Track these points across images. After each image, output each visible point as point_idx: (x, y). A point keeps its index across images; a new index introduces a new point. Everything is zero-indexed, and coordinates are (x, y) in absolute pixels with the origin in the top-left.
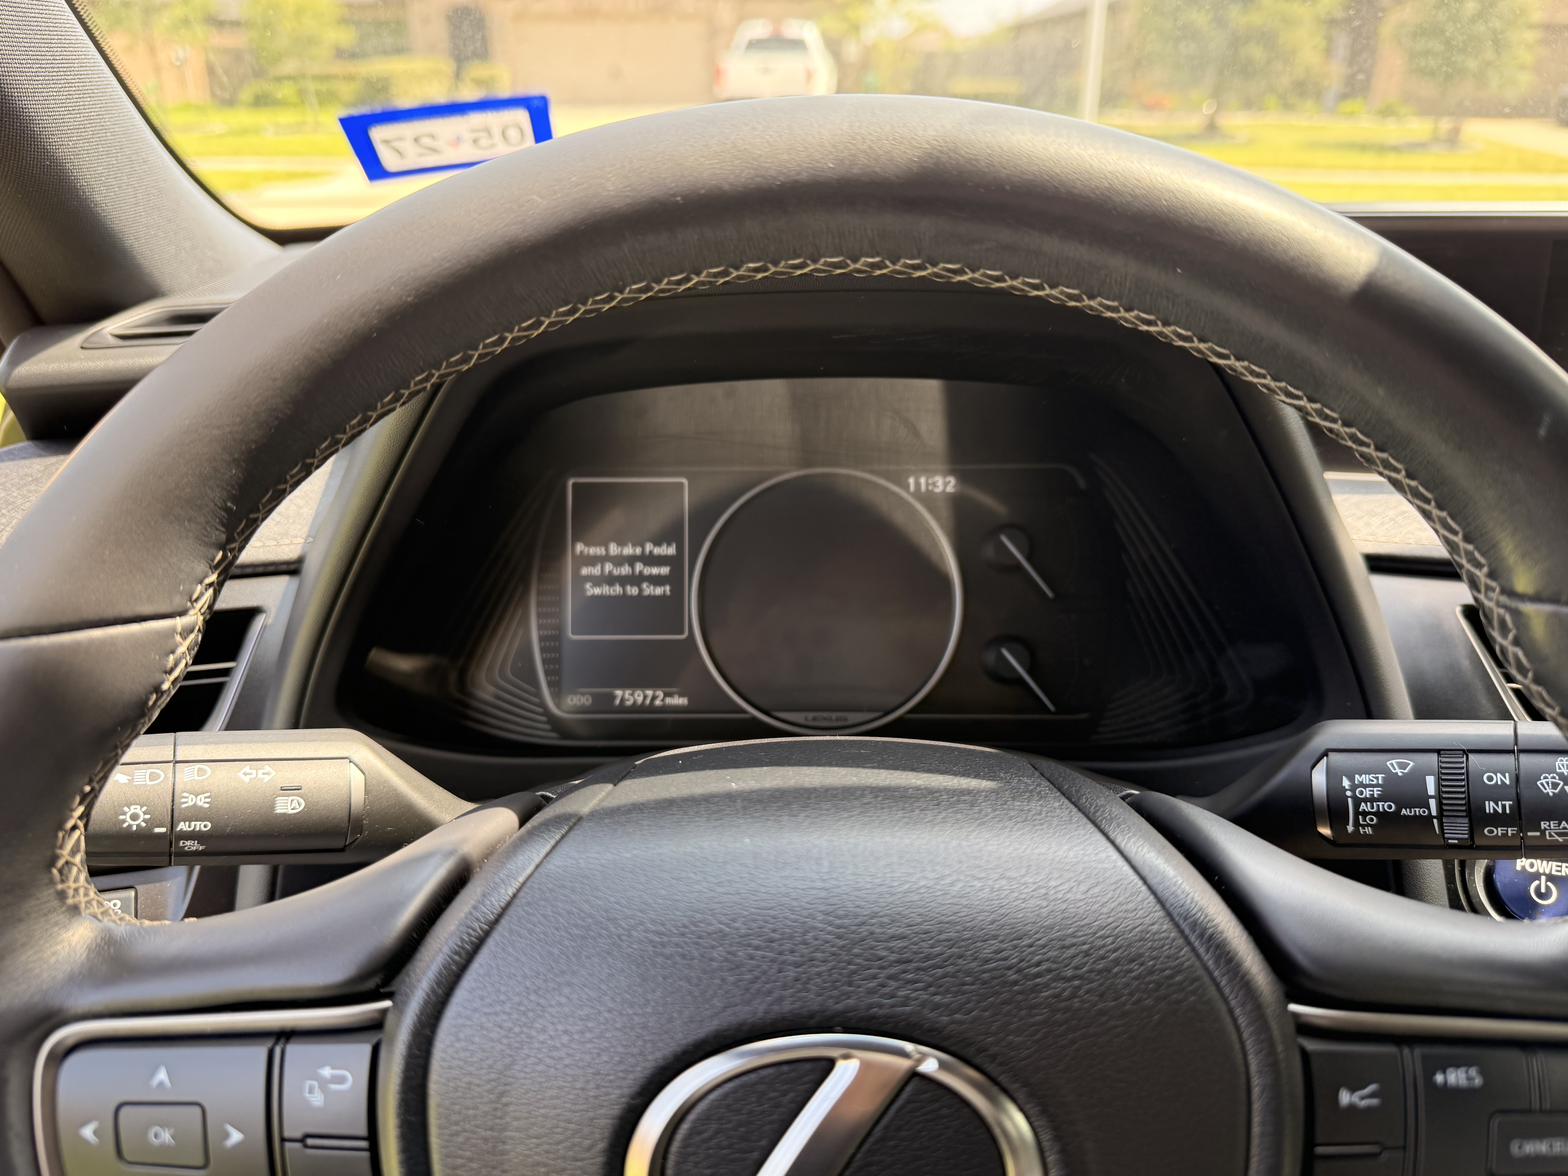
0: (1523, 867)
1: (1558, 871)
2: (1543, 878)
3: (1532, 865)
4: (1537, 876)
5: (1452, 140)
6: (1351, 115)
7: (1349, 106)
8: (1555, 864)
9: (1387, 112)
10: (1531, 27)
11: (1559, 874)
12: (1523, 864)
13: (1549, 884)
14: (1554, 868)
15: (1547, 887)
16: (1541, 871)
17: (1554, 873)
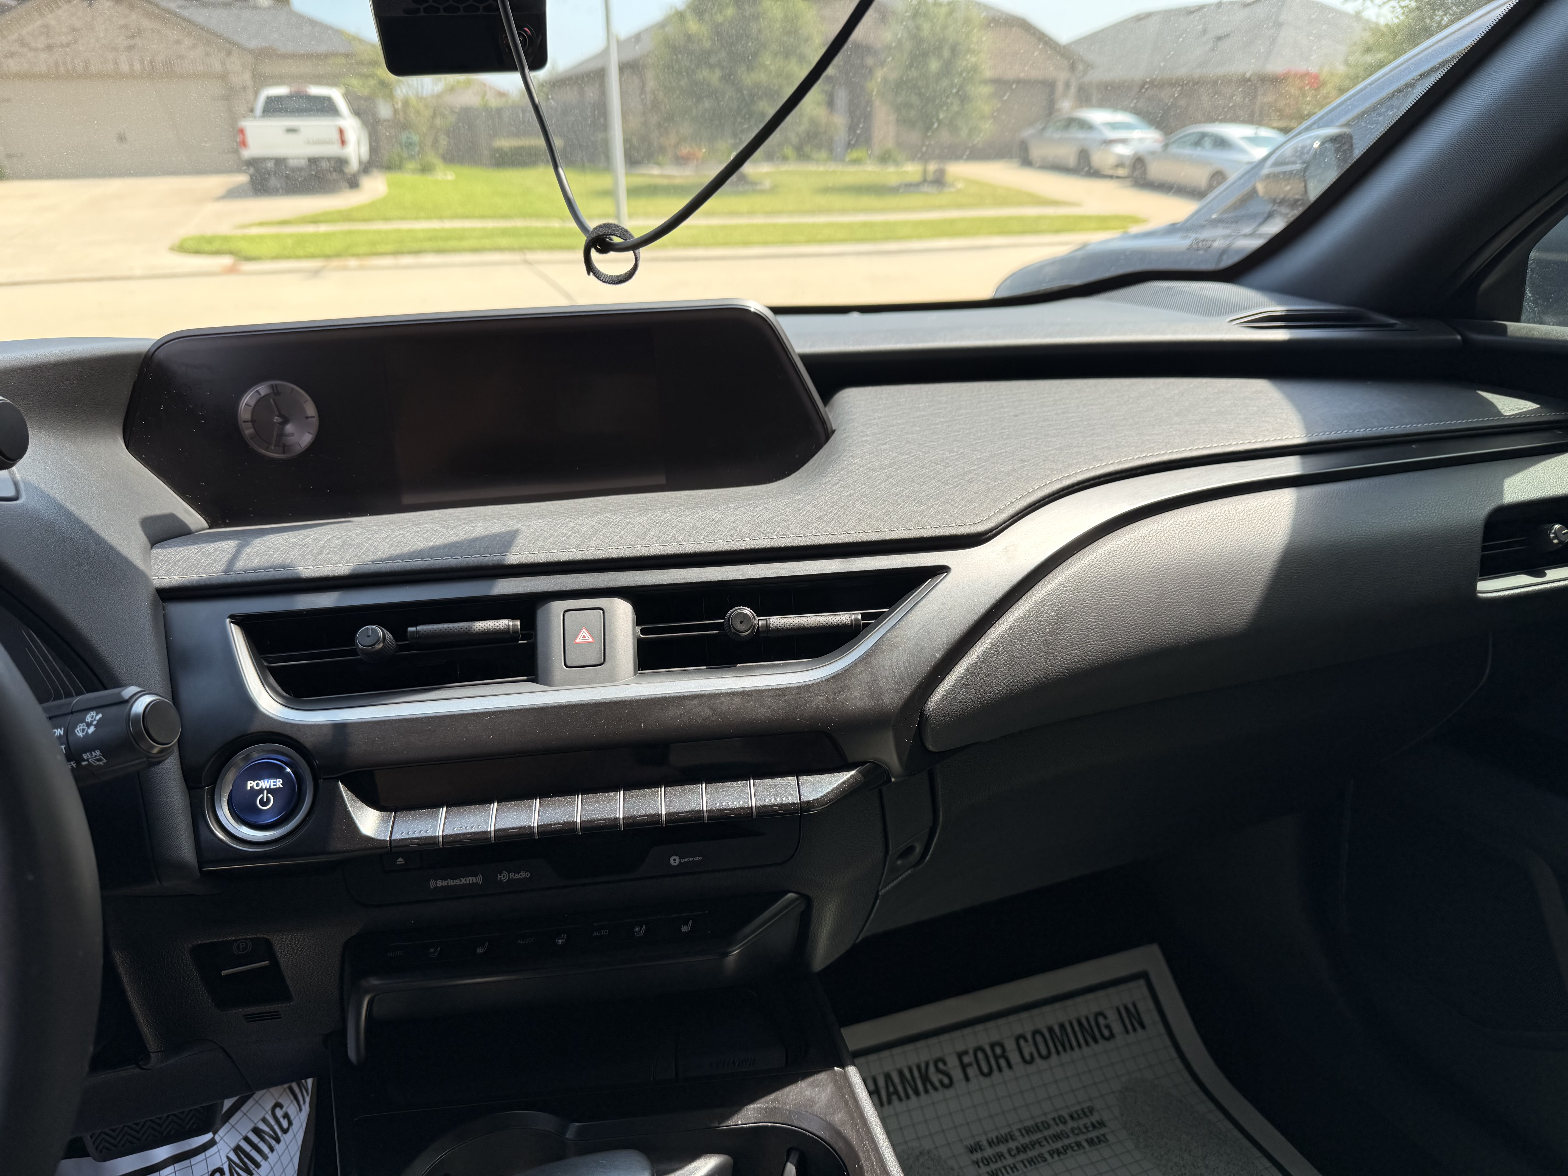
0: (252, 787)
1: (274, 785)
2: (265, 791)
3: (257, 785)
4: (261, 791)
5: (939, 181)
6: (856, 161)
7: (854, 154)
8: (272, 781)
9: (885, 158)
10: (986, 82)
11: (275, 787)
12: (252, 785)
13: (269, 795)
14: (272, 784)
15: (268, 798)
16: (264, 787)
17: (272, 787)
